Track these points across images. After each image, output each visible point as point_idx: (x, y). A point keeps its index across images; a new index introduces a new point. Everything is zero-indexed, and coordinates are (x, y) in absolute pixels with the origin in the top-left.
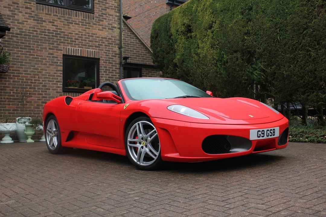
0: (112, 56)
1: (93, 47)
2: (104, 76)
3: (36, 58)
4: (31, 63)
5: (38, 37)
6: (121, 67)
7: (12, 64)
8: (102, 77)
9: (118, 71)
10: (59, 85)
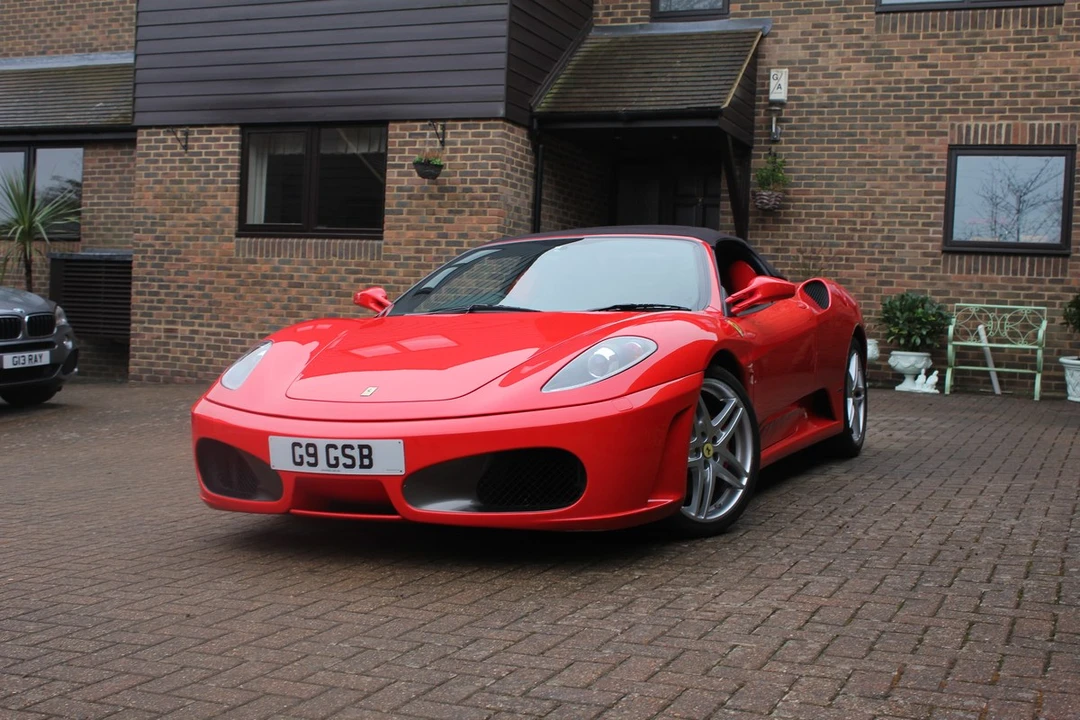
1: (1053, 110)
3: (868, 164)
5: (877, 105)
10: (931, 235)
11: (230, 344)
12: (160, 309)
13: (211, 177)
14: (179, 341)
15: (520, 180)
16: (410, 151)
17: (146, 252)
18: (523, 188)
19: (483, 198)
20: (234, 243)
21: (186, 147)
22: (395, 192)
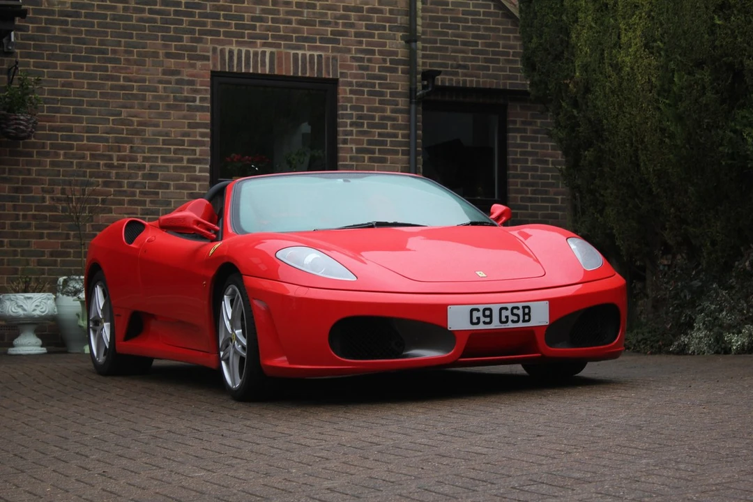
0: (381, 69)
1: (314, 40)
2: (354, 137)
3: (123, 88)
4: (107, 104)
5: (130, 18)
6: (413, 106)
7: (49, 109)
8: (345, 142)
9: (401, 119)
10: (197, 173)
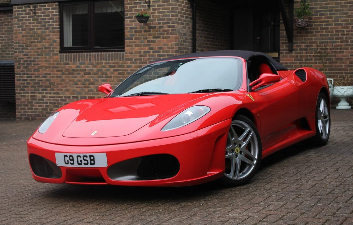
3: (349, 3)
7: (320, 14)
11: (60, 101)
12: (28, 87)
13: (47, 27)
14: (37, 101)
15: (185, 21)
16: (135, 10)
17: (20, 61)
18: (187, 24)
19: (168, 31)
20: (59, 56)
21: (35, 13)
22: (129, 30)
